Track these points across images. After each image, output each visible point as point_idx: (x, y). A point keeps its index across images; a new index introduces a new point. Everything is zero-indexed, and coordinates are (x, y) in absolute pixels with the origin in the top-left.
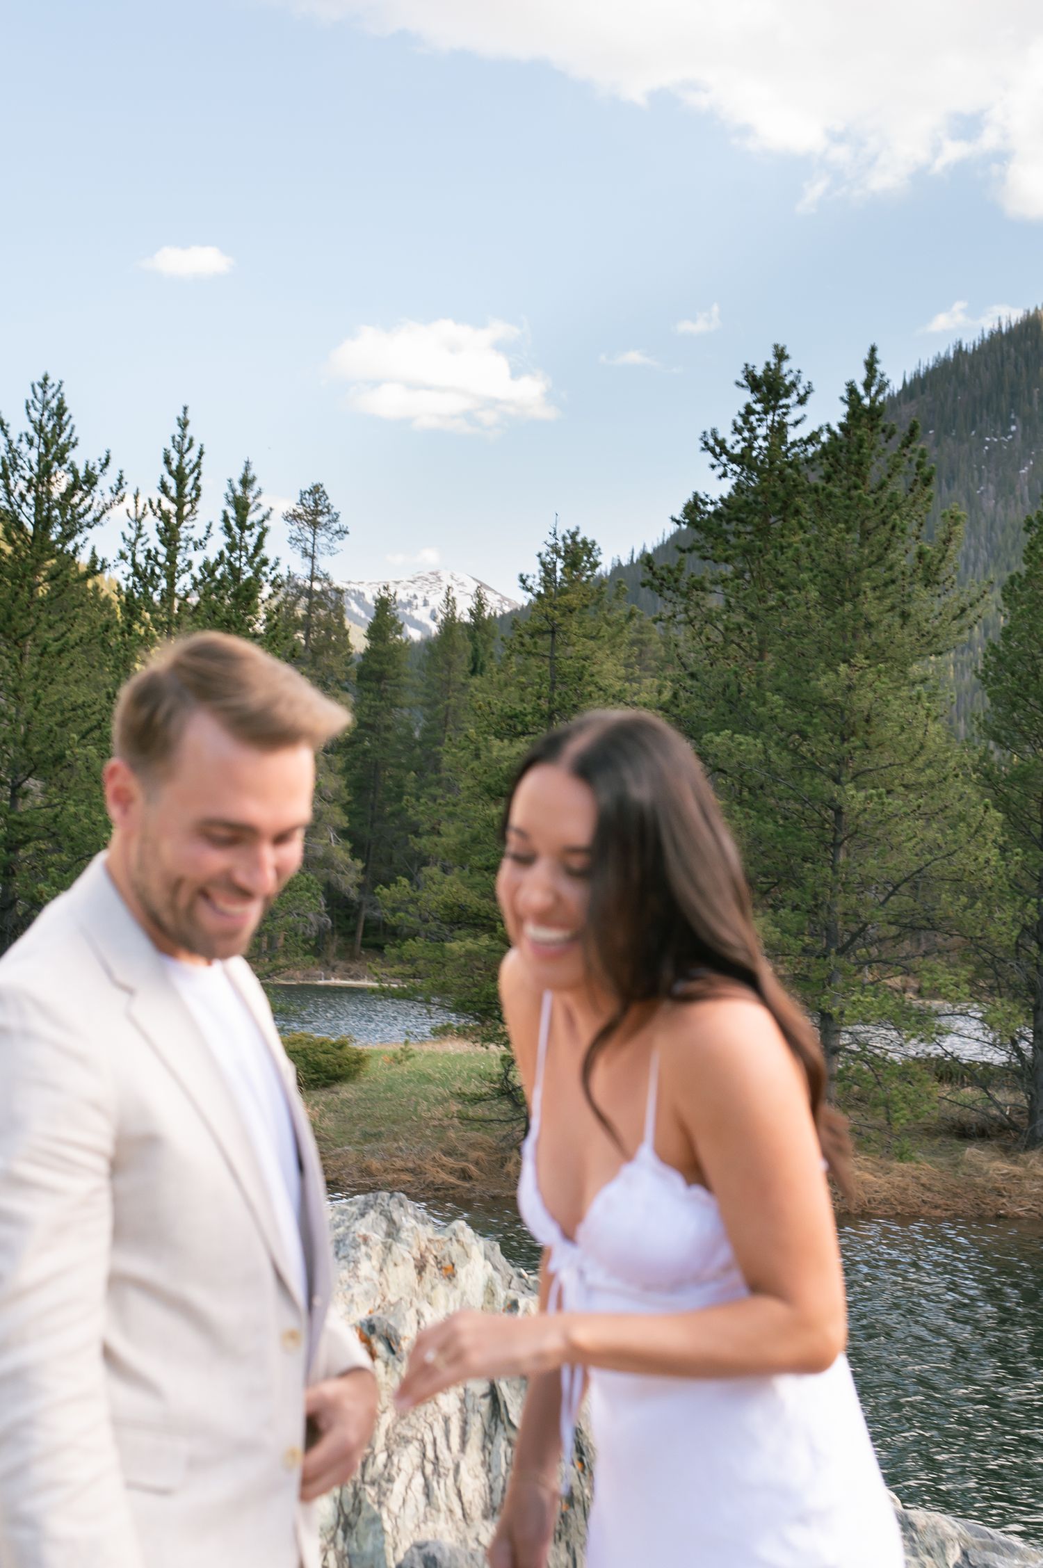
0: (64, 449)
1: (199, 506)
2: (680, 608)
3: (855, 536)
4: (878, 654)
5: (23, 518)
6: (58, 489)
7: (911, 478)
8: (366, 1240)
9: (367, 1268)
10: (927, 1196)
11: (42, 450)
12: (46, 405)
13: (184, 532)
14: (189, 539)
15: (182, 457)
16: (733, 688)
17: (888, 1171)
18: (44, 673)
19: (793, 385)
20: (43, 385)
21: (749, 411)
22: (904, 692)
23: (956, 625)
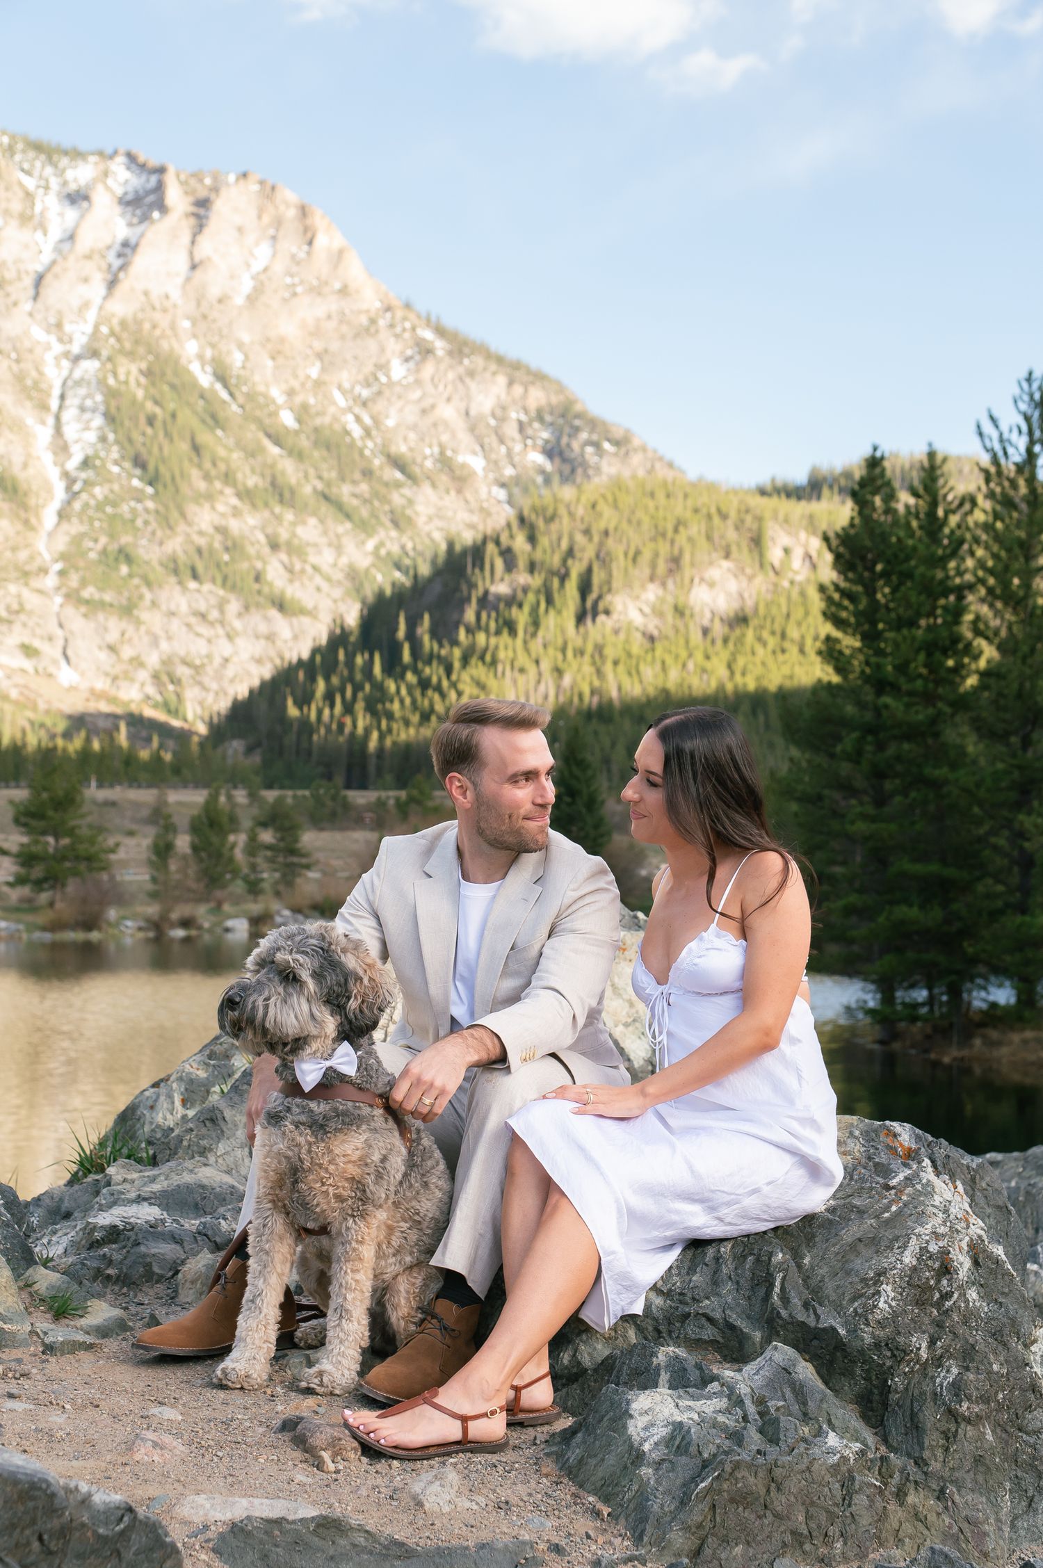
12: (1032, 397)
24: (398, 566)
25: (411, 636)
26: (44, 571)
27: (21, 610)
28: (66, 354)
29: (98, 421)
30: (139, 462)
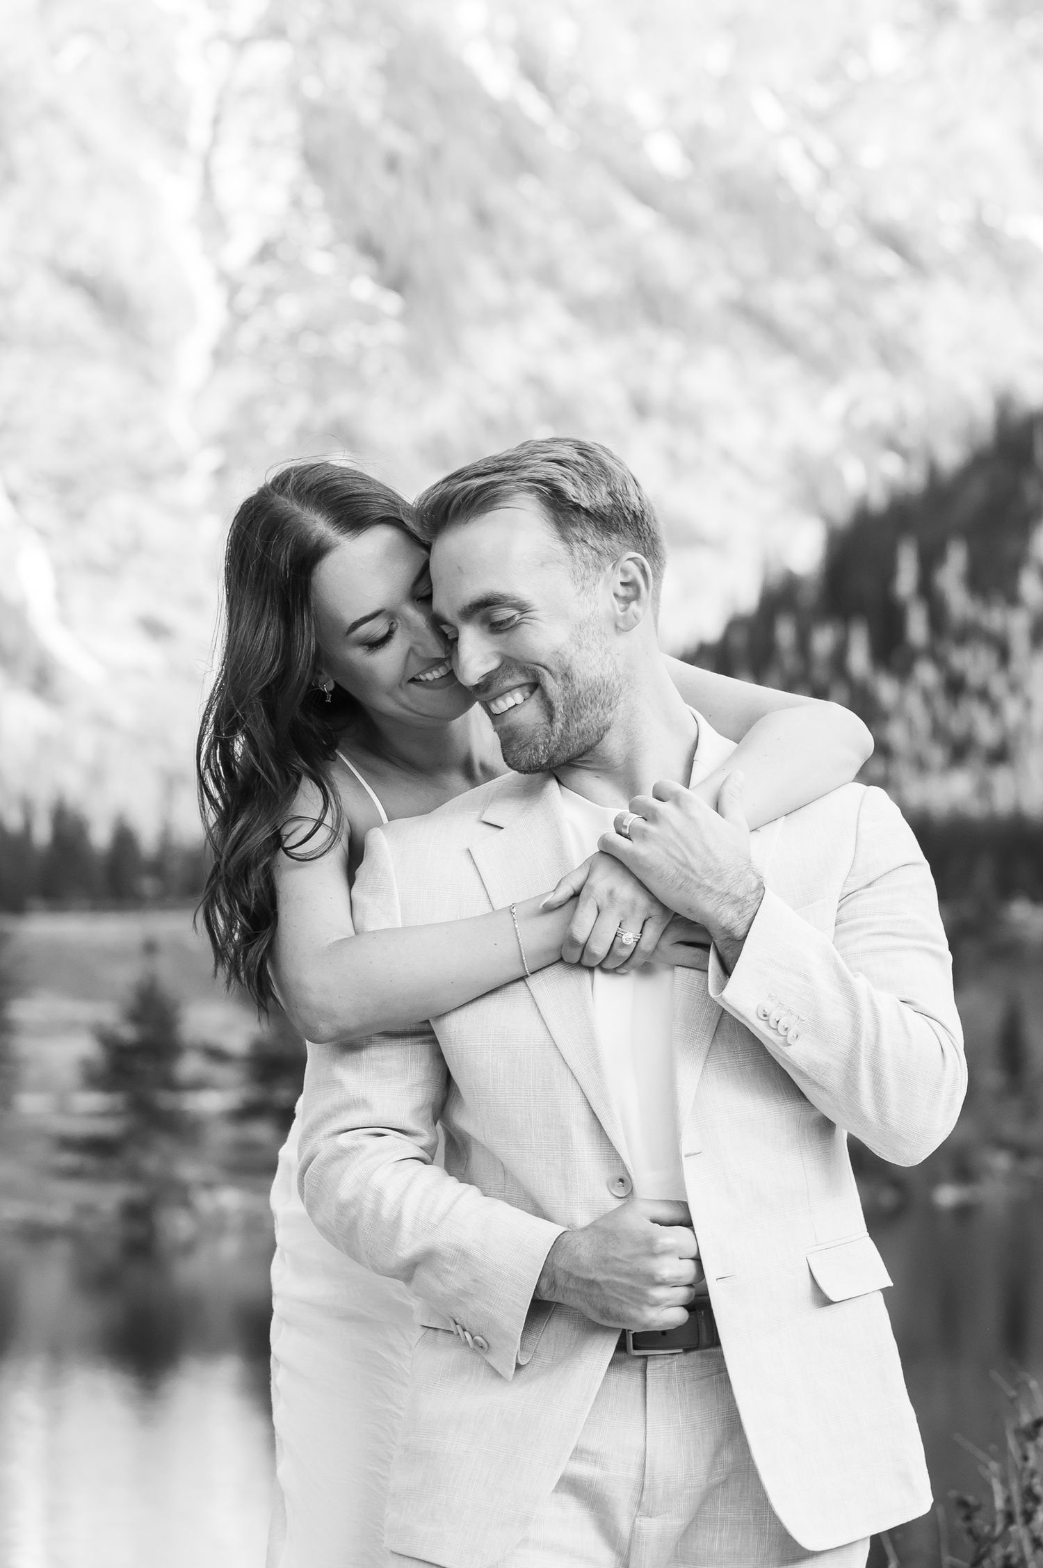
24: (891, 444)
25: (927, 590)
26: (180, 468)
27: (137, 547)
28: (223, 36)
29: (288, 167)
30: (369, 248)
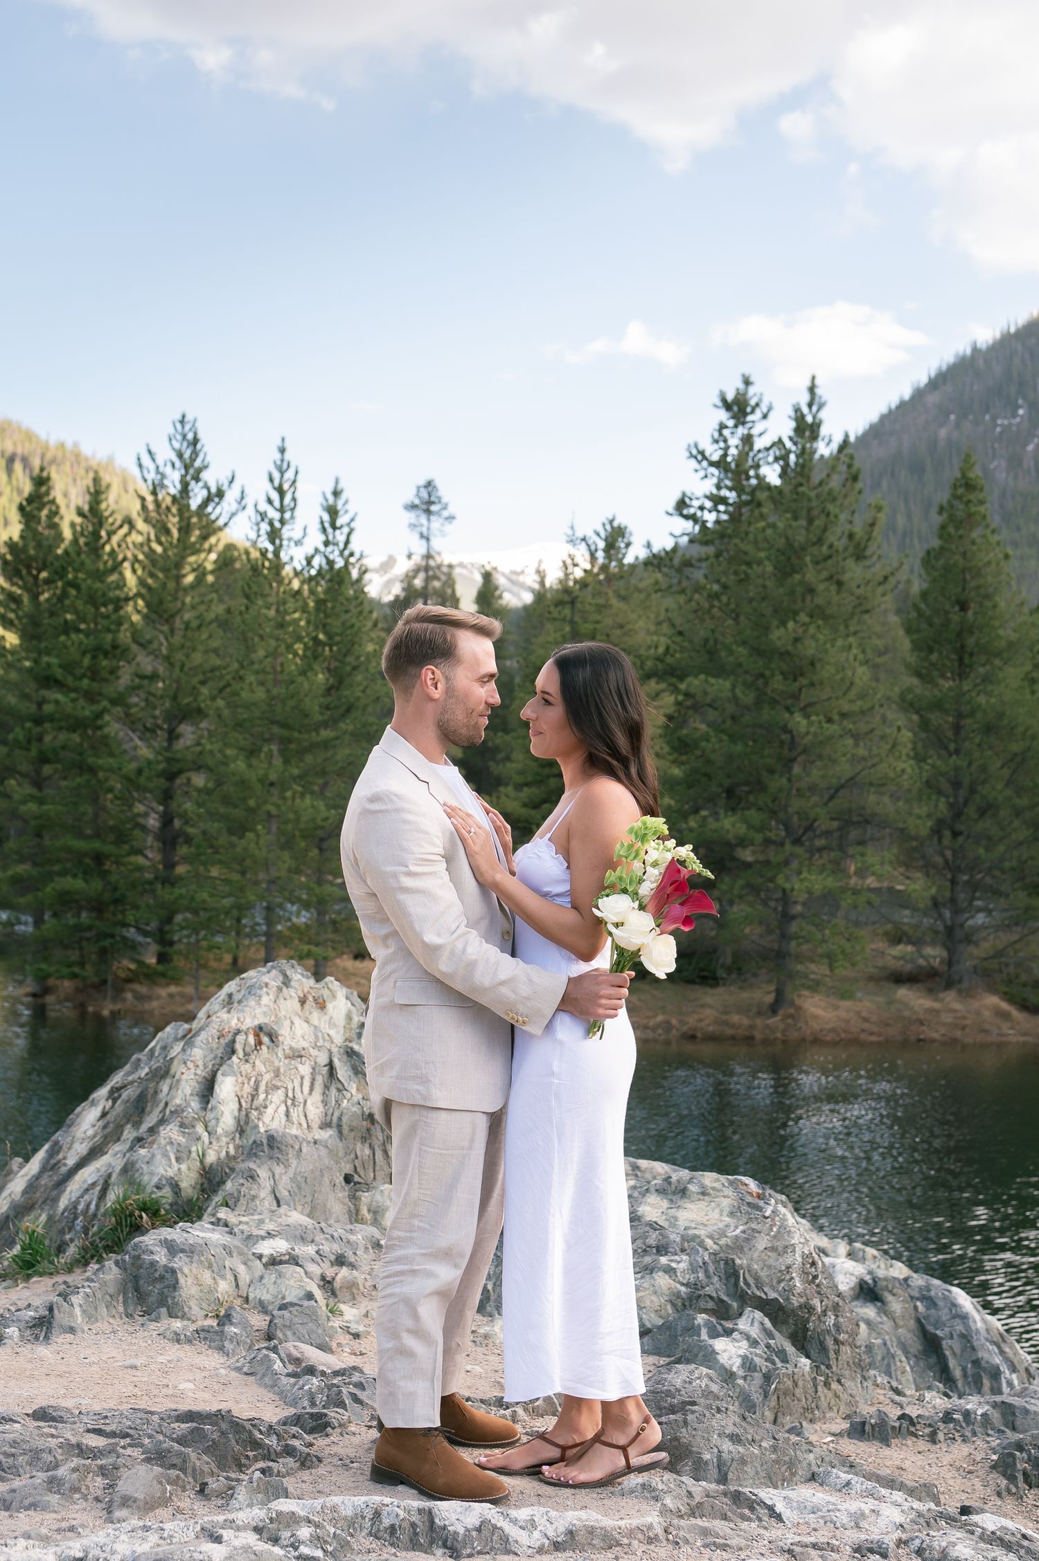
0: (199, 471)
1: (297, 512)
2: (675, 581)
3: (803, 522)
4: (818, 613)
5: (170, 525)
6: (194, 503)
7: (844, 476)
8: (267, 985)
9: (265, 1000)
10: (866, 1026)
11: (183, 472)
12: (184, 437)
13: (286, 532)
14: (290, 539)
15: (282, 476)
16: (711, 642)
17: (837, 1008)
18: (188, 644)
19: (757, 405)
20: (182, 422)
21: (722, 426)
22: (840, 643)
23: (880, 589)
